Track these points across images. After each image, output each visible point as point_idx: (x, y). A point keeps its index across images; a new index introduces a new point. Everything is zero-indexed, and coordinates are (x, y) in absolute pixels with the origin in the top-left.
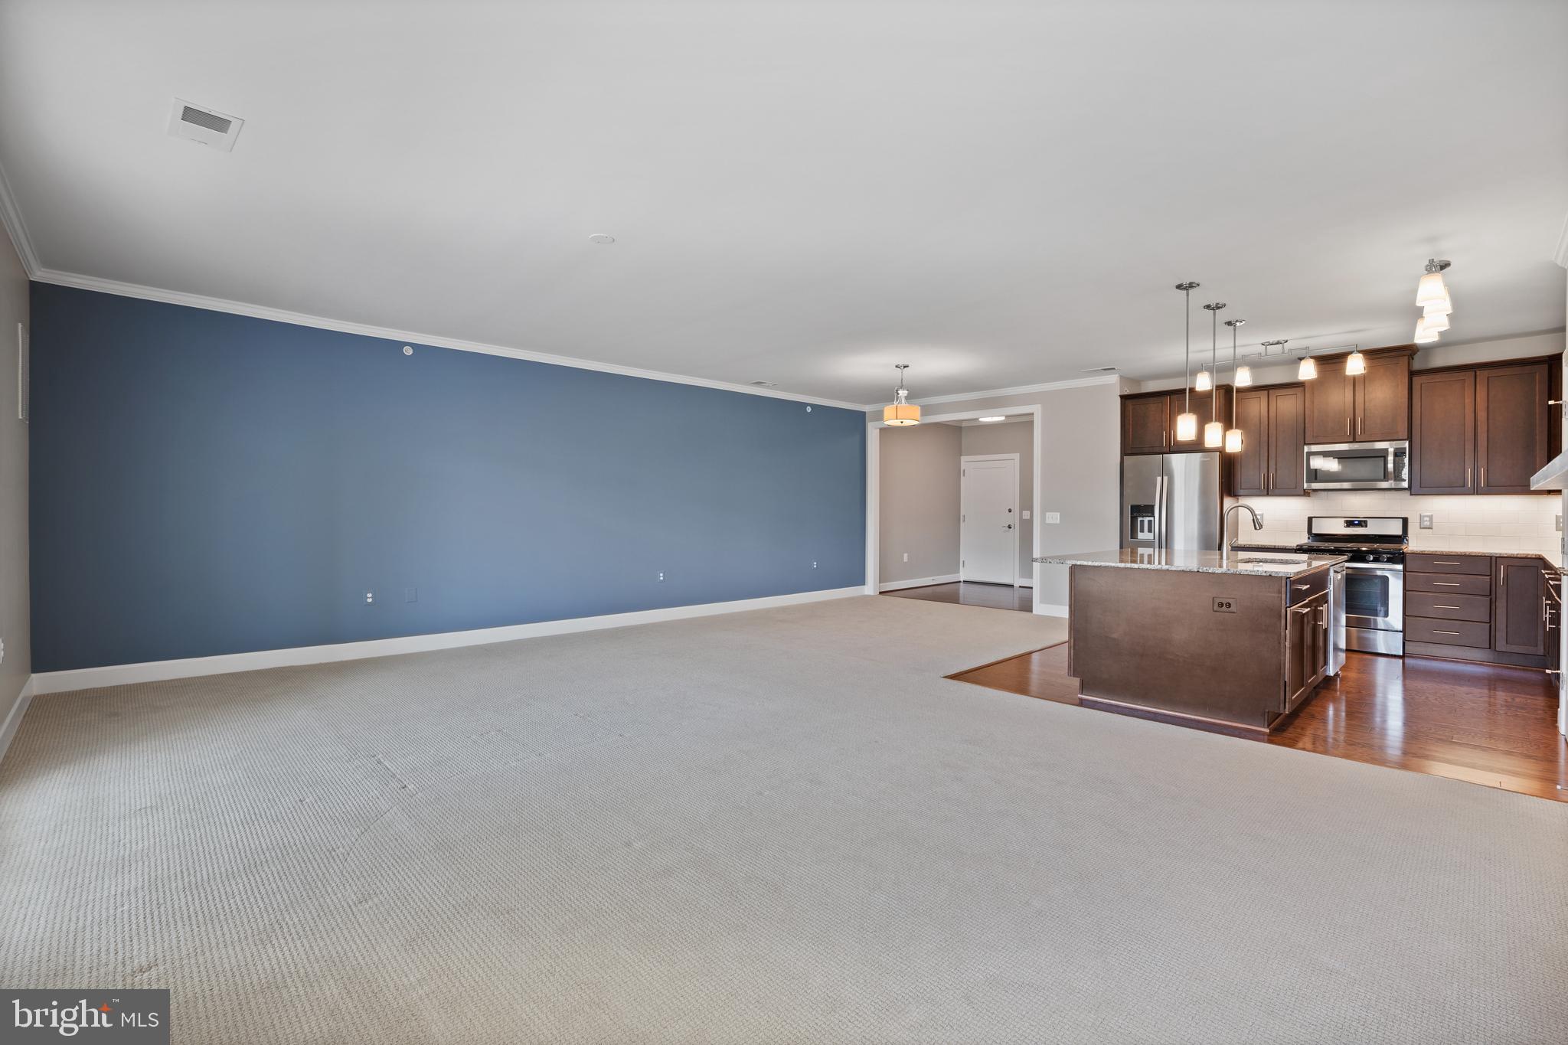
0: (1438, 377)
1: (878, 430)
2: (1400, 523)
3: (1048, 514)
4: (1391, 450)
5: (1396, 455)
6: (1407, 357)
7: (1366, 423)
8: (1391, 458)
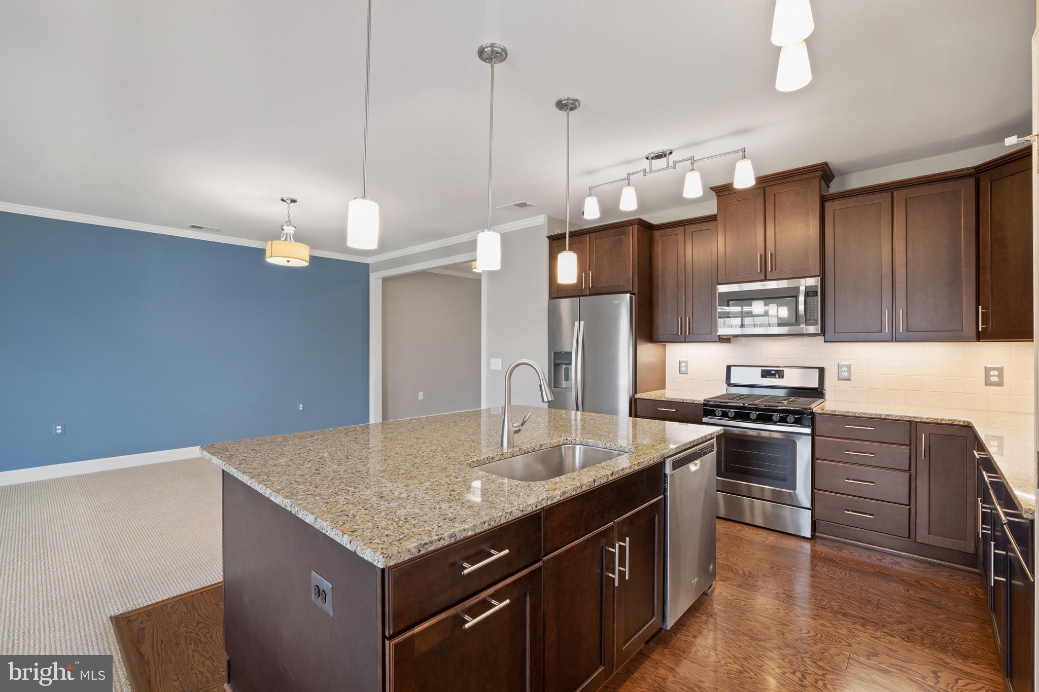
0: (851, 202)
1: (381, 280)
2: (816, 373)
3: (492, 359)
4: (802, 289)
5: (807, 294)
6: (818, 178)
7: (777, 258)
8: (801, 299)
